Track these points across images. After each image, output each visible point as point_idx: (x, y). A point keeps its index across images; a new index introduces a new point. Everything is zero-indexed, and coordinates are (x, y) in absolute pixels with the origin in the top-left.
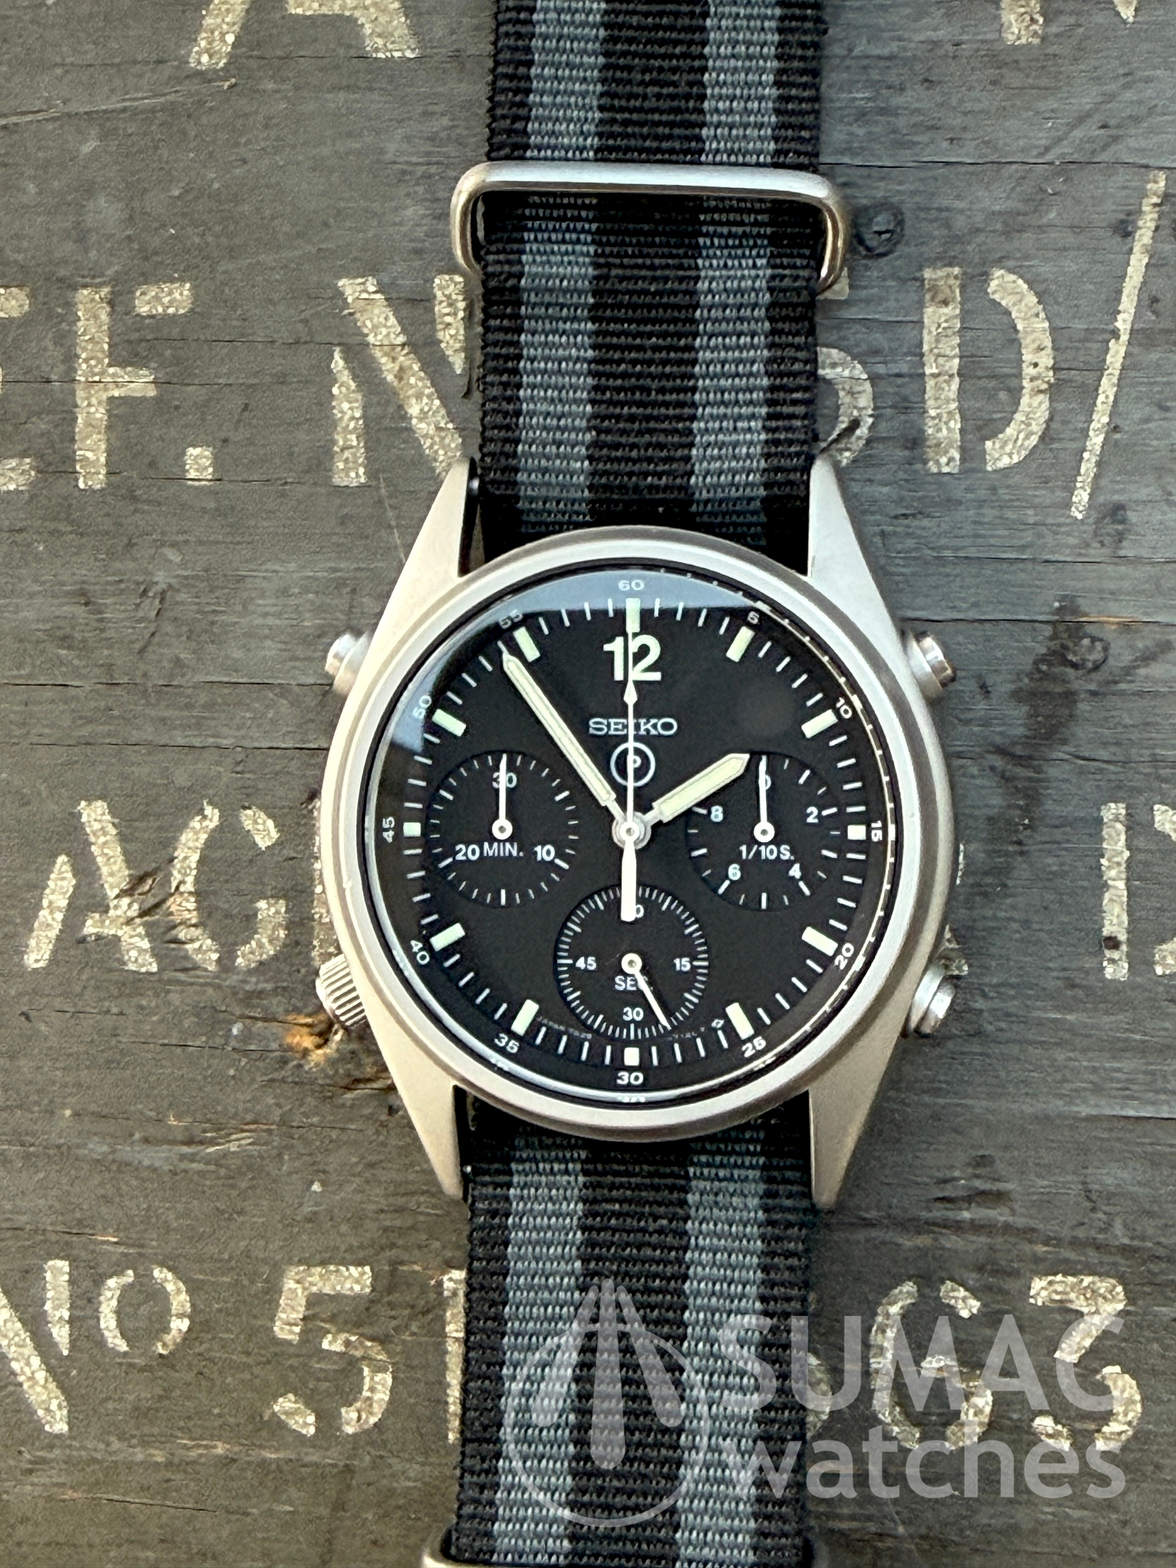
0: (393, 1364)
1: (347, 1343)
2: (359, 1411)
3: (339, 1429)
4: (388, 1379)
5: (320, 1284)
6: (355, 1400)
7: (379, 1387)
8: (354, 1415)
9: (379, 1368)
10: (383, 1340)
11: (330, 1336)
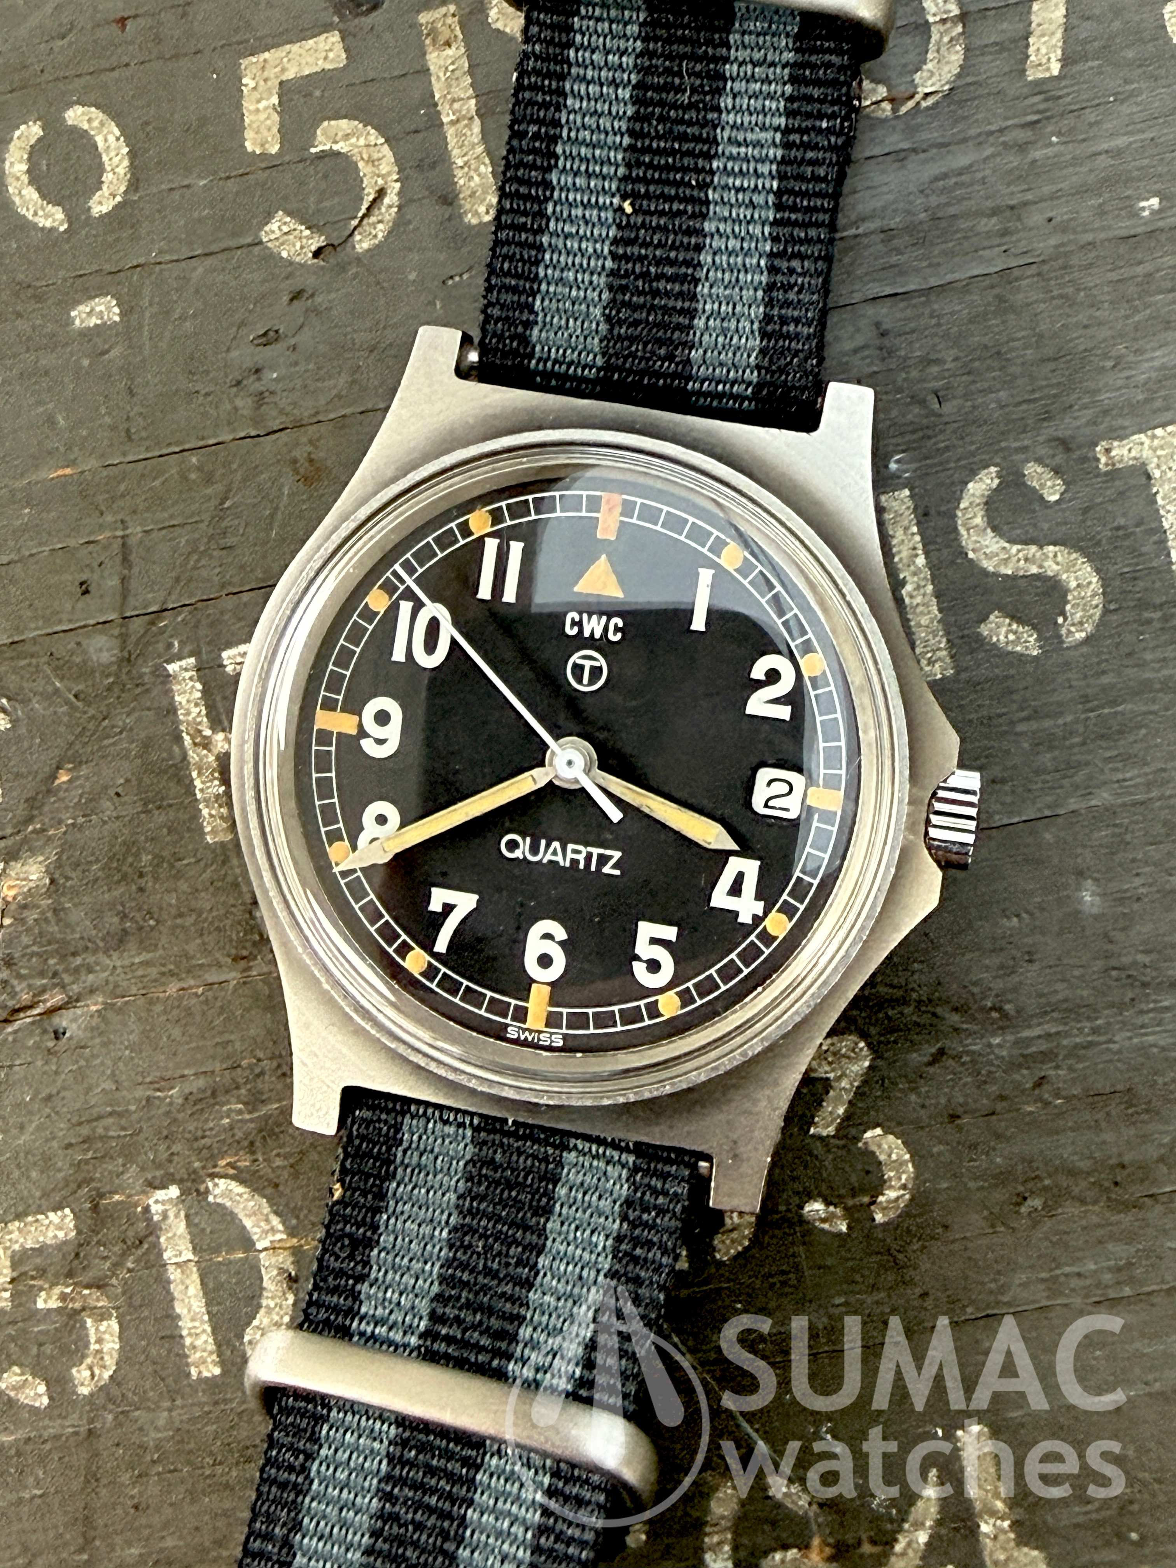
0: (117, 1308)
1: (63, 1297)
2: (91, 1368)
3: (75, 1393)
4: (114, 1325)
5: (22, 1240)
6: (84, 1357)
7: (107, 1336)
8: (87, 1373)
9: (102, 1316)
10: (99, 1285)
11: (43, 1294)
